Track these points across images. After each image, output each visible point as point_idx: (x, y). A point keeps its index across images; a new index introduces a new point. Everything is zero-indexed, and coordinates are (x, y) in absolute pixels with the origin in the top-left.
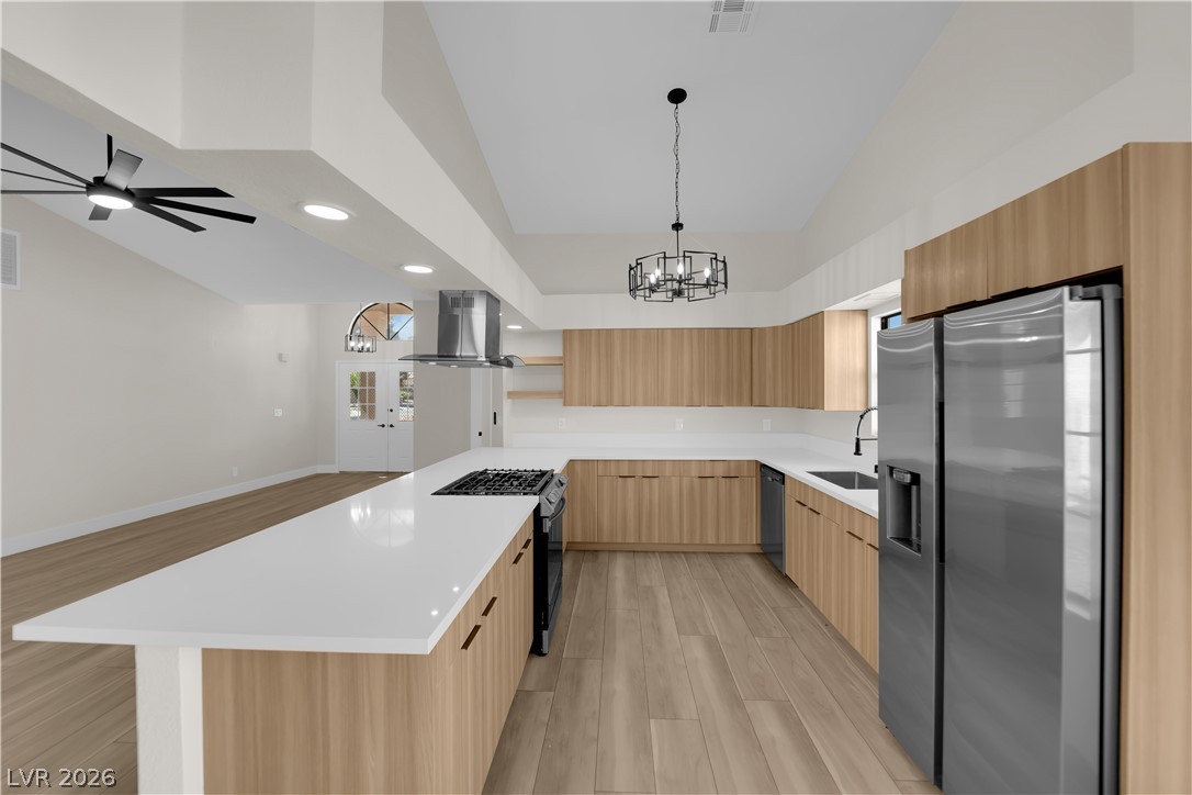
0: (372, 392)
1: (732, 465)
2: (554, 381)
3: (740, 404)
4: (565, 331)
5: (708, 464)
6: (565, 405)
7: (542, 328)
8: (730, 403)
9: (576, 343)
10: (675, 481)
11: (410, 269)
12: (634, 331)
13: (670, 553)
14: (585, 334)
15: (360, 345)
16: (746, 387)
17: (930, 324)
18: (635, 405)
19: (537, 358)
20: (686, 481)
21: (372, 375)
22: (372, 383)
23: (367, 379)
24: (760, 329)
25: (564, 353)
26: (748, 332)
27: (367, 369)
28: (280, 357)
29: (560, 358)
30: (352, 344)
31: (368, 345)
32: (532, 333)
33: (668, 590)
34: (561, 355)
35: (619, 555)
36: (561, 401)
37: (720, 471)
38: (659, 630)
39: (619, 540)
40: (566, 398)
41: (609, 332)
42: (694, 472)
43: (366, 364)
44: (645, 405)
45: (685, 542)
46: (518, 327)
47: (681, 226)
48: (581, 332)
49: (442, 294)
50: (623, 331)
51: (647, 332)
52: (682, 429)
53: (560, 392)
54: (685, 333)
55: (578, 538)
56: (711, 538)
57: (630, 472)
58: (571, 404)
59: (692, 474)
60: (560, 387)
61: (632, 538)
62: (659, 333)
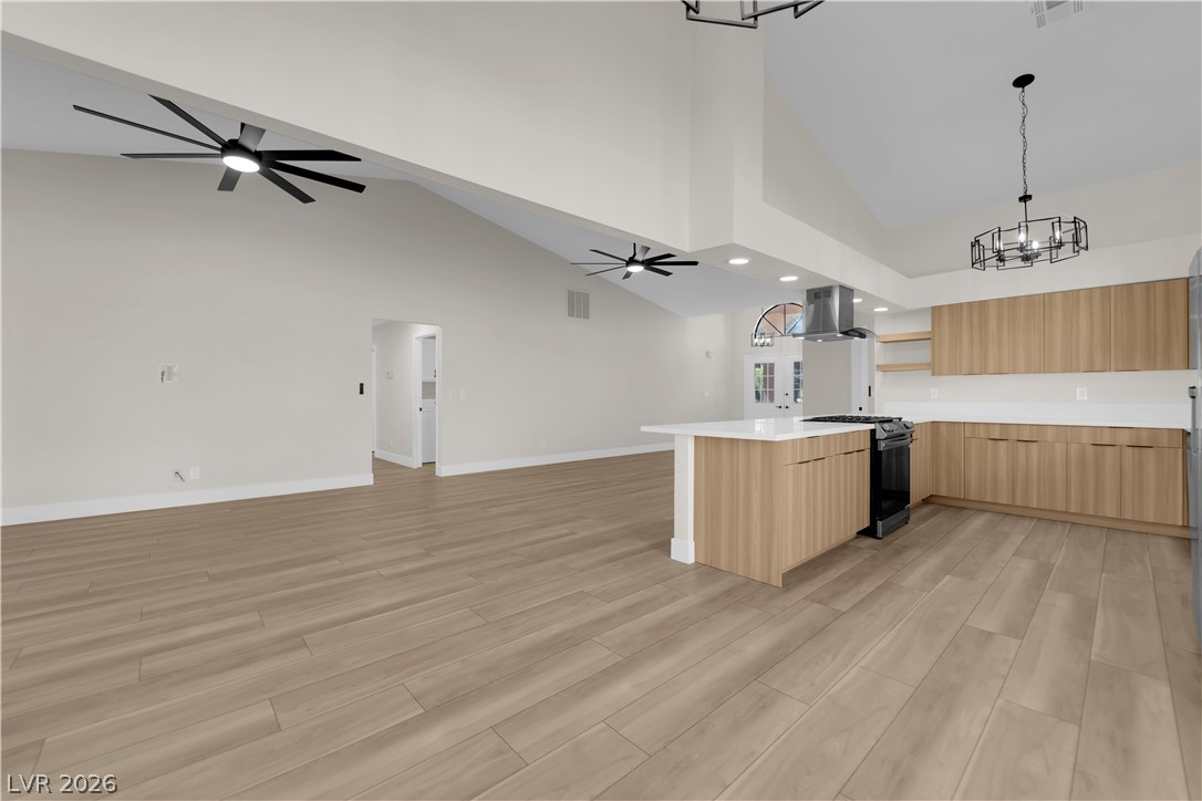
0: (772, 380)
1: (1143, 433)
2: (923, 354)
4: (933, 308)
5: (1106, 430)
6: (933, 374)
7: (909, 307)
9: (946, 318)
10: (1059, 447)
11: (784, 279)
12: (1013, 300)
13: (1046, 518)
14: (955, 309)
15: (762, 341)
18: (1014, 373)
19: (904, 334)
20: (1074, 448)
21: (772, 365)
22: (772, 372)
23: (769, 369)
25: (933, 328)
27: (767, 360)
28: (708, 353)
29: (929, 333)
30: (756, 341)
31: (768, 340)
32: (898, 314)
34: (930, 329)
35: (988, 513)
36: (930, 372)
37: (1124, 439)
38: (994, 550)
39: (988, 500)
40: (935, 368)
41: (983, 304)
42: (1086, 439)
43: (766, 357)
44: (1027, 372)
45: (1073, 511)
46: (885, 309)
47: (1030, 197)
48: (952, 307)
49: (808, 291)
50: (1000, 301)
51: (1030, 298)
52: (1086, 398)
53: (929, 364)
54: (1082, 293)
55: (944, 493)
56: (1110, 510)
57: (1002, 435)
58: (939, 374)
59: (1084, 441)
60: (929, 360)
61: (1003, 499)
62: (1048, 298)
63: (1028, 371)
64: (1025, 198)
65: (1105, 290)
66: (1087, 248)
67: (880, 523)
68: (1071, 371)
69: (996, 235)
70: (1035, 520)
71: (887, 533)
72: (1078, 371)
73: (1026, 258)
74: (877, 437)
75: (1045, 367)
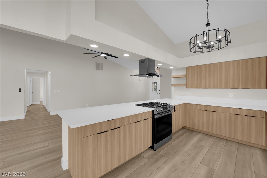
1: (251, 111)
2: (183, 81)
4: (187, 67)
6: (186, 88)
7: (180, 67)
9: (190, 70)
10: (223, 114)
12: (210, 65)
13: (219, 138)
18: (210, 88)
19: (179, 76)
20: (227, 115)
28: (140, 80)
29: (185, 75)
32: (178, 69)
33: (209, 149)
34: (186, 74)
35: (201, 134)
36: (185, 87)
37: (244, 113)
38: (194, 159)
39: (201, 129)
40: (187, 86)
41: (201, 66)
42: (232, 112)
43: (155, 81)
45: (227, 136)
46: (173, 68)
47: (210, 24)
48: (192, 67)
49: (140, 60)
50: (206, 65)
51: (215, 64)
52: (232, 97)
53: (185, 85)
54: (231, 62)
55: (188, 126)
56: (239, 137)
57: (205, 109)
58: (188, 88)
59: (231, 113)
60: (185, 83)
61: (205, 130)
62: (220, 64)
63: (214, 88)
64: (208, 25)
65: (238, 61)
66: (230, 42)
67: (155, 145)
68: (227, 88)
69: (196, 38)
70: (215, 138)
71: (158, 148)
72: (229, 88)
73: (208, 47)
74: (154, 113)
75: (219, 86)
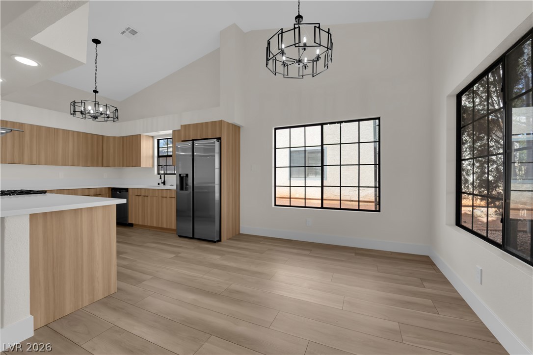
1: (98, 190)
3: (97, 166)
5: (87, 190)
8: (92, 165)
16: (100, 159)
17: (190, 144)
24: (108, 137)
26: (101, 137)
54: (70, 132)
62: (55, 130)
